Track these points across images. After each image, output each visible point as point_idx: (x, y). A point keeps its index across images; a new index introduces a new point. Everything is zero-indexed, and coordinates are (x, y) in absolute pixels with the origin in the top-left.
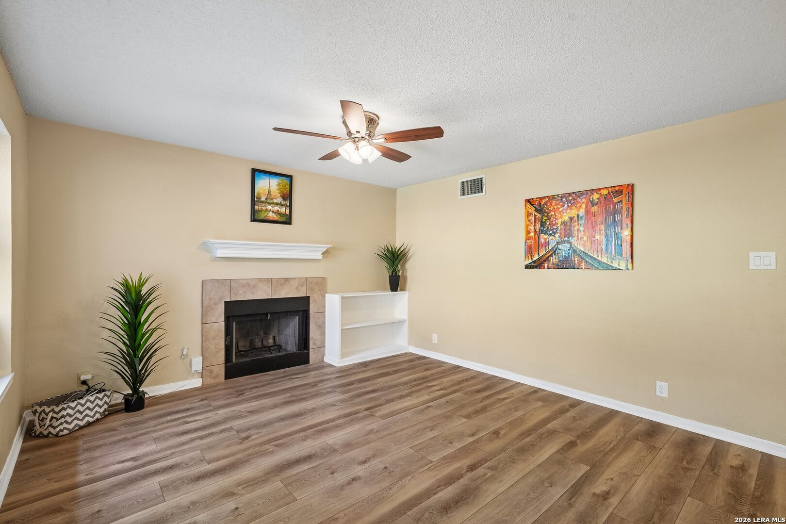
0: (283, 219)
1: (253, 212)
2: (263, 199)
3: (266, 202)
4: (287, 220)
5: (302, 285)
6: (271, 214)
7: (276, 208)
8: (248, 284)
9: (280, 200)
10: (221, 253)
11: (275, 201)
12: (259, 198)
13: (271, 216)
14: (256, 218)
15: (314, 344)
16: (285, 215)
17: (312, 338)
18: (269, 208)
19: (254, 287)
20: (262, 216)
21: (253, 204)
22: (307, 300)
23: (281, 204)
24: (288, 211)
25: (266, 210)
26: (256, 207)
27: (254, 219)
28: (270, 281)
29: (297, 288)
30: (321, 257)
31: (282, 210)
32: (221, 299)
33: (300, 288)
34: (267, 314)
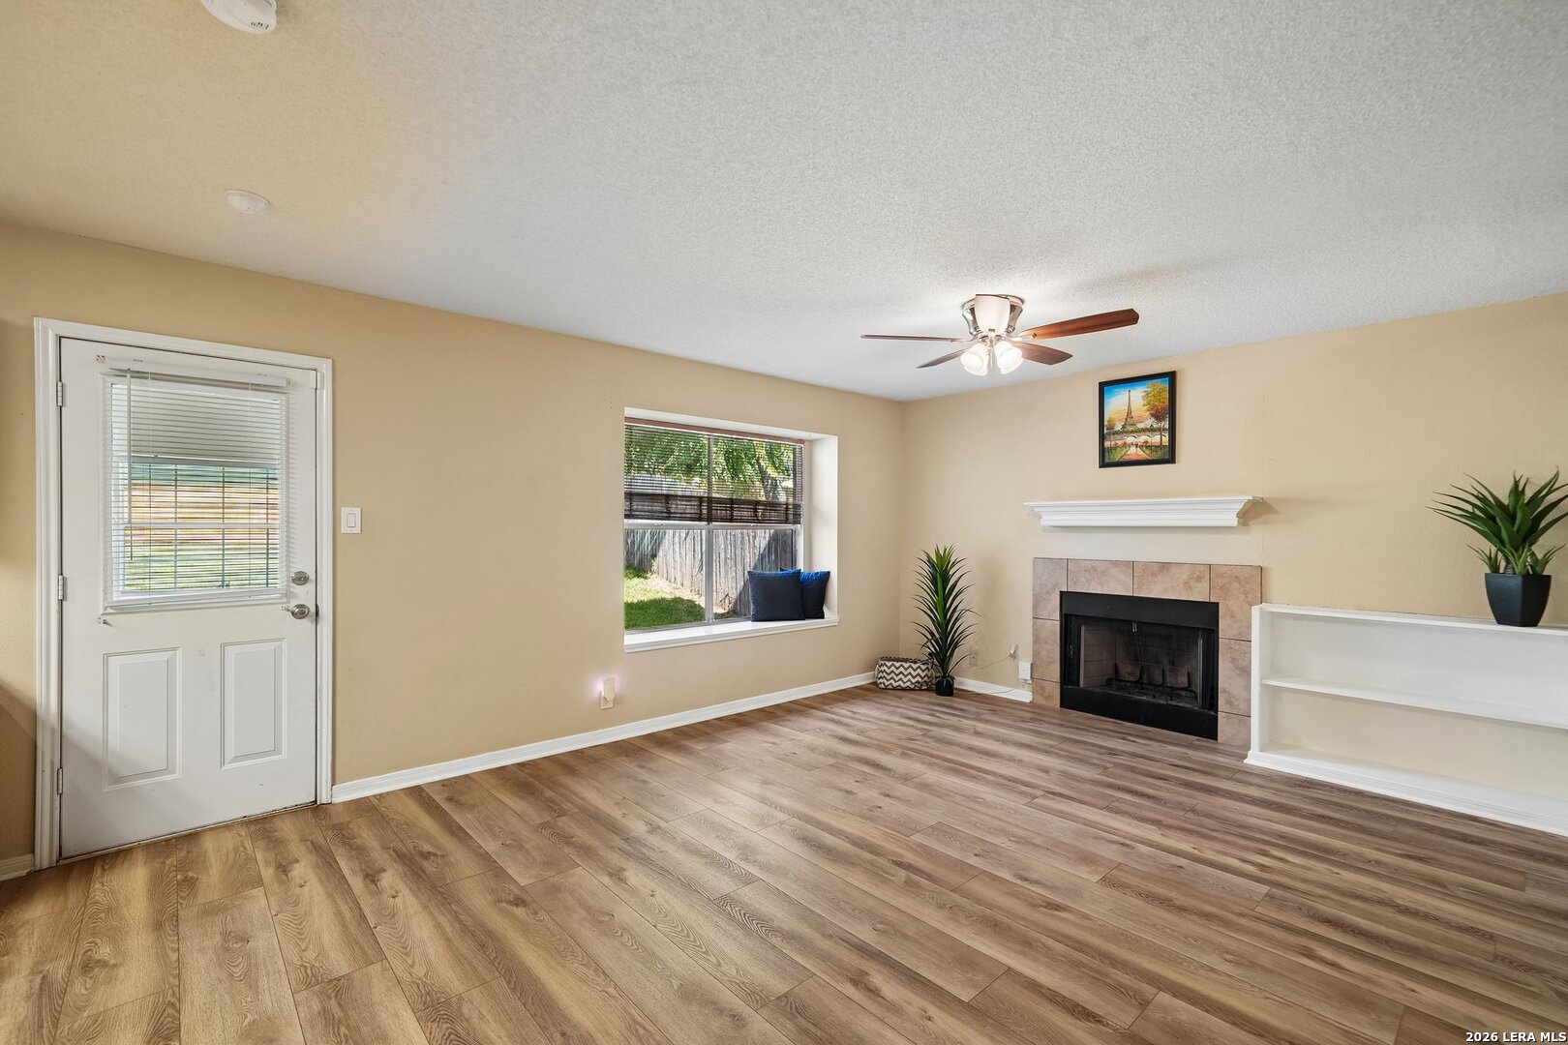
0: (1155, 456)
1: (1103, 450)
2: (1118, 427)
3: (1124, 432)
4: (1169, 456)
5: (1199, 579)
6: (1133, 450)
7: (1143, 438)
8: (1093, 568)
9: (1150, 422)
10: (1049, 520)
11: (1140, 426)
12: (1111, 428)
13: (1134, 453)
14: (1107, 460)
15: (1229, 703)
16: (1161, 446)
17: (1224, 691)
18: (1130, 439)
19: (1104, 573)
20: (1117, 456)
21: (1102, 438)
22: (1210, 610)
23: (1152, 430)
24: (1166, 440)
25: (1124, 444)
26: (1107, 444)
27: (1103, 464)
28: (1132, 565)
29: (1186, 583)
30: (1233, 521)
31: (1156, 439)
32: (1055, 586)
33: (1193, 583)
34: (1130, 622)
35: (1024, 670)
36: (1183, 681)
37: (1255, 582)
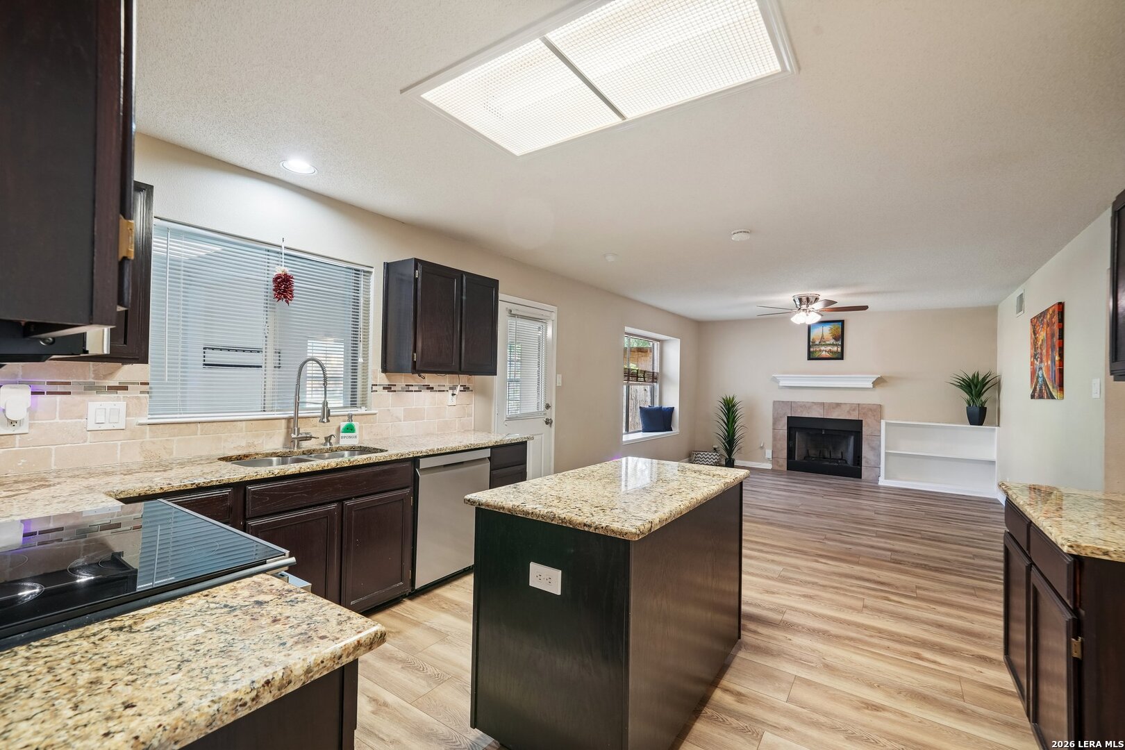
0: (834, 356)
1: (809, 352)
2: (817, 343)
3: (820, 344)
4: (840, 356)
5: (854, 410)
6: (824, 353)
7: (829, 348)
8: (804, 406)
9: (832, 341)
10: (782, 383)
11: (828, 343)
12: (814, 342)
13: (824, 354)
14: (811, 357)
15: (867, 462)
16: (837, 352)
17: (865, 457)
18: (823, 348)
19: (809, 408)
20: (817, 355)
21: (809, 347)
22: (859, 423)
23: (833, 345)
24: (839, 349)
25: (820, 350)
26: (812, 350)
27: (809, 358)
28: (823, 404)
29: (848, 412)
30: (871, 386)
31: (835, 349)
32: (785, 414)
33: (851, 412)
34: (821, 430)
35: (769, 454)
36: (840, 456)
37: (877, 411)
